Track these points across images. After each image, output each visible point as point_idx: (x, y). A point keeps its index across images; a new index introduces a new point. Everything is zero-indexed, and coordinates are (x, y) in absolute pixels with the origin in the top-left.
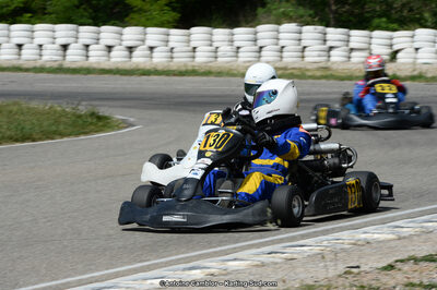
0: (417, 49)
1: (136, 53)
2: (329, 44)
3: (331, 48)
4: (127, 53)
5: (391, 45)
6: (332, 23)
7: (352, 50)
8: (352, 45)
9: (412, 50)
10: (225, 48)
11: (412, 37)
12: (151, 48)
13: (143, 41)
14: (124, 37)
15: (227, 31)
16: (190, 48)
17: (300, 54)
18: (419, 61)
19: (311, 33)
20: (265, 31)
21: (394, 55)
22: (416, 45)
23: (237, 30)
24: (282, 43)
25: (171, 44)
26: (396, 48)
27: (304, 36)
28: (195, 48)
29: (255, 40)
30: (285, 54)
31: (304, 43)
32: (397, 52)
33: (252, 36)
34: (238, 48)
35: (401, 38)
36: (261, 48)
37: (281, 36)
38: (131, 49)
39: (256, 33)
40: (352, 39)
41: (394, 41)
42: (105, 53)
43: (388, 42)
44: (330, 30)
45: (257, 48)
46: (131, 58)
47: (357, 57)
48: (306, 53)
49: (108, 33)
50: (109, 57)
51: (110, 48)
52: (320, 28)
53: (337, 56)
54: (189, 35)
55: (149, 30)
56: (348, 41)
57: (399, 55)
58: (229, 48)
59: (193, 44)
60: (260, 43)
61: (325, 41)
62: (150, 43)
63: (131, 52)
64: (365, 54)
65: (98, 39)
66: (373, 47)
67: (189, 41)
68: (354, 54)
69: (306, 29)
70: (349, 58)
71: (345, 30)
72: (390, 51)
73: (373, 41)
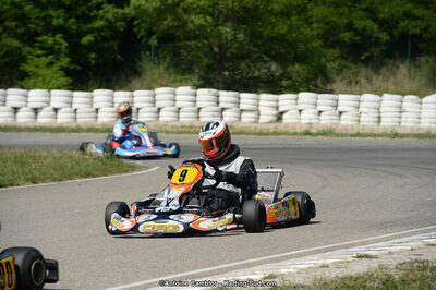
0: (300, 111)
1: (41, 114)
2: (222, 105)
3: (223, 109)
4: (32, 114)
5: (277, 108)
7: (242, 111)
8: (242, 106)
9: (297, 111)
11: (296, 100)
12: (56, 110)
13: (48, 103)
14: (29, 99)
16: (93, 109)
17: (196, 115)
18: (303, 121)
19: (205, 95)
20: (162, 93)
21: (280, 117)
22: (300, 107)
23: (136, 93)
24: (178, 104)
25: (75, 106)
26: (281, 109)
27: (198, 98)
28: (97, 110)
29: (154, 102)
30: (181, 115)
31: (199, 105)
32: (282, 113)
33: (151, 98)
34: (138, 109)
35: (286, 100)
36: (159, 109)
37: (178, 98)
38: (36, 111)
39: (154, 96)
40: (242, 101)
41: (280, 103)
42: (11, 114)
43: (274, 104)
44: (222, 93)
45: (155, 109)
46: (36, 118)
47: (247, 118)
48: (201, 114)
49: (14, 95)
50: (15, 118)
51: (16, 110)
52: (213, 91)
53: (229, 117)
54: (92, 97)
55: (53, 92)
56: (239, 103)
57: (285, 116)
59: (96, 106)
60: (158, 104)
61: (218, 103)
62: (54, 104)
63: (36, 113)
64: (254, 115)
65: (5, 102)
66: (261, 108)
67: (92, 103)
68: (244, 114)
69: (200, 91)
70: (240, 118)
71: (235, 93)
72: (276, 112)
73: (261, 103)
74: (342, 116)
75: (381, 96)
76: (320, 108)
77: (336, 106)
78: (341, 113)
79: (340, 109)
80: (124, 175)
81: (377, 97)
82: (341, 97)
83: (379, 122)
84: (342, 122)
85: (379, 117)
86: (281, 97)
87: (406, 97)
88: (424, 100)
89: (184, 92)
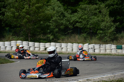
2: (30, 46)
3: (30, 47)
6: (29, 40)
7: (35, 47)
8: (35, 46)
10: (2, 47)
11: (50, 44)
15: (3, 42)
20: (13, 42)
21: (46, 49)
23: (6, 42)
26: (46, 47)
27: (23, 44)
32: (46, 48)
33: (10, 44)
34: (6, 47)
35: (47, 45)
36: (12, 47)
43: (44, 46)
44: (30, 42)
47: (37, 49)
52: (27, 42)
53: (32, 49)
57: (47, 49)
58: (4, 47)
66: (40, 47)
69: (24, 42)
70: (35, 49)
71: (34, 43)
72: (44, 48)
73: (41, 45)
74: (63, 49)
75: (73, 44)
76: (57, 47)
77: (61, 46)
78: (62, 48)
79: (62, 47)
80: (11, 63)
81: (72, 44)
82: (62, 44)
83: (72, 51)
84: (63, 51)
85: (73, 49)
86: (46, 44)
87: (80, 44)
88: (84, 45)
89: (19, 42)
